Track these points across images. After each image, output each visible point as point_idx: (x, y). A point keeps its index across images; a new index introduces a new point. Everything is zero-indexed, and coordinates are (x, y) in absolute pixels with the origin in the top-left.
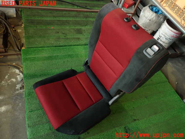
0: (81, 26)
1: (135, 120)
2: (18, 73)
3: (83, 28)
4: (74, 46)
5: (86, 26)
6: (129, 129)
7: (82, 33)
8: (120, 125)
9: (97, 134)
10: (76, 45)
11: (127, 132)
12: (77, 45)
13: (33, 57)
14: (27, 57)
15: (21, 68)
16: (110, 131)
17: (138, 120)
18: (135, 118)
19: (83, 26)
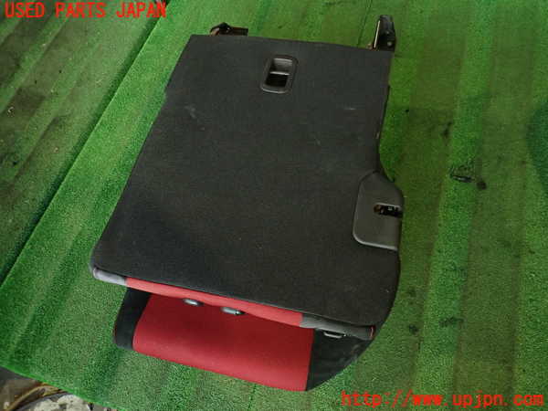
0: (9, 82)
1: (446, 133)
2: (58, 407)
3: (21, 80)
4: (76, 155)
5: (22, 65)
6: (462, 168)
7: (42, 98)
8: (440, 185)
9: (429, 267)
10: (75, 148)
11: (468, 180)
12: (82, 142)
13: (30, 326)
14: (13, 347)
15: (40, 388)
16: (440, 225)
17: (450, 124)
18: (442, 129)
19: (12, 75)
